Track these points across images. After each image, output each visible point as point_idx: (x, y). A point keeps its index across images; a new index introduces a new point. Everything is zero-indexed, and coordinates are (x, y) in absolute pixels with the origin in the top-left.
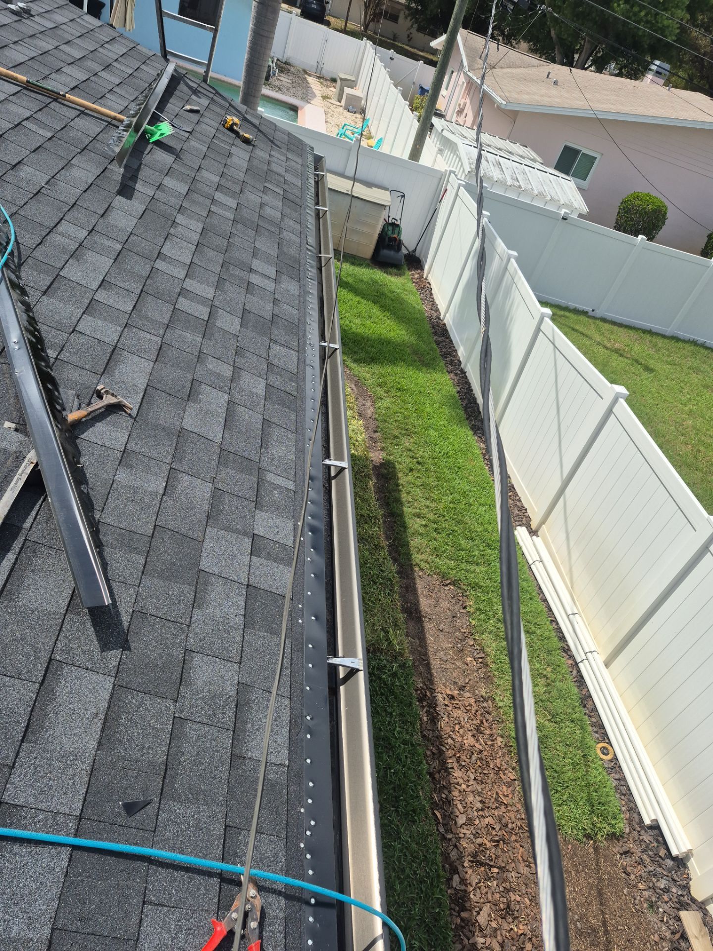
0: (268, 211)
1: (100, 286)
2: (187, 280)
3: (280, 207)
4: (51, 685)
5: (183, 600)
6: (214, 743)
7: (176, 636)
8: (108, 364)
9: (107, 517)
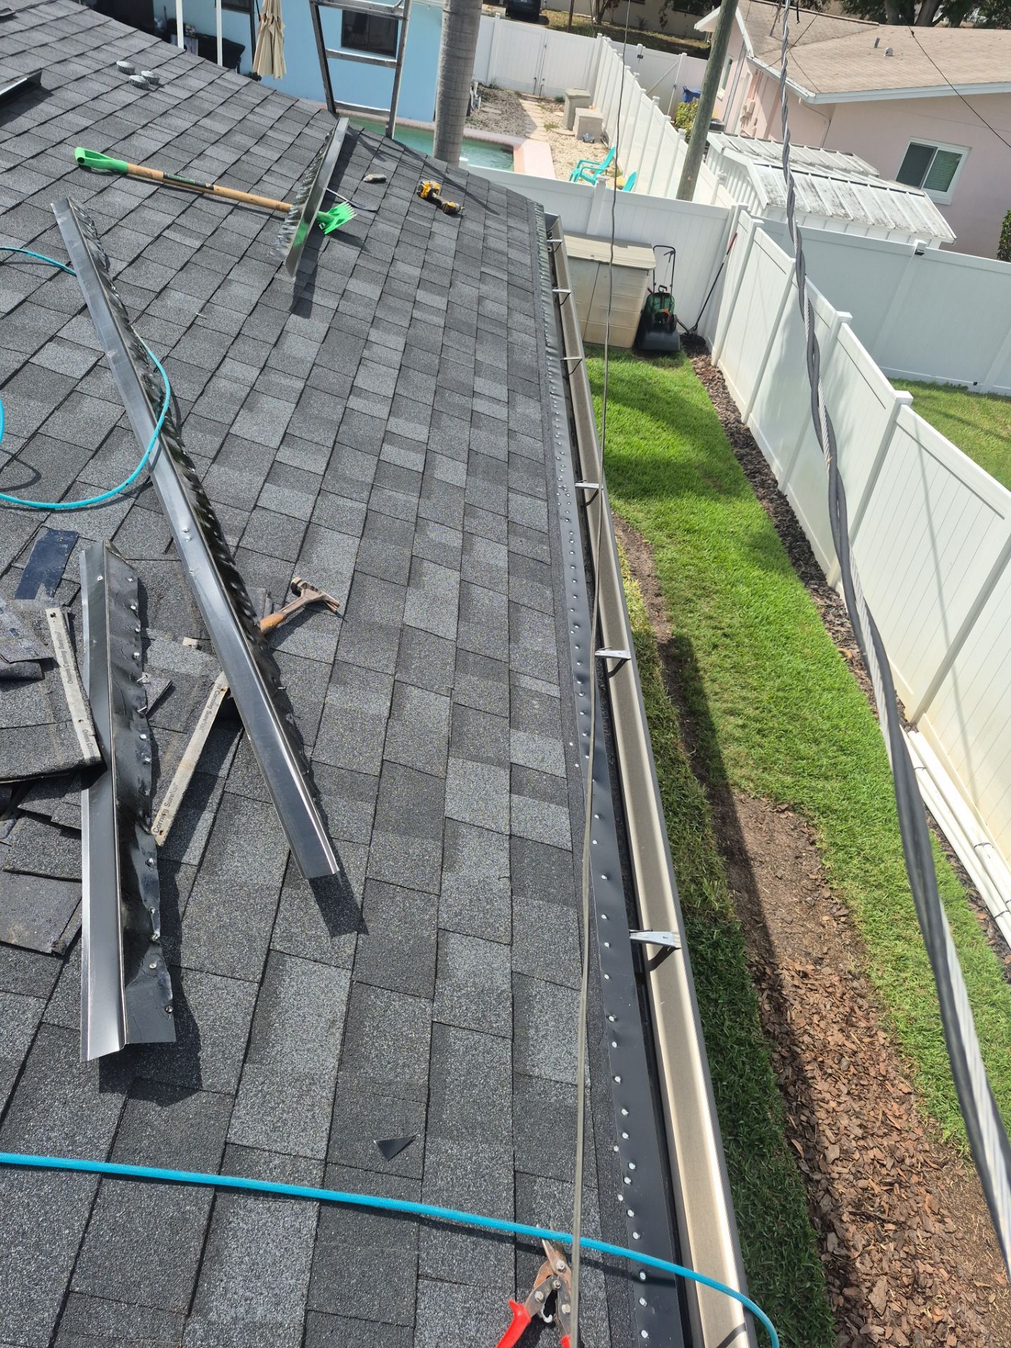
0: (489, 306)
1: (282, 442)
2: (391, 419)
3: (505, 298)
4: (272, 985)
5: (428, 860)
6: (488, 1057)
7: (424, 911)
8: (302, 547)
9: (320, 755)
